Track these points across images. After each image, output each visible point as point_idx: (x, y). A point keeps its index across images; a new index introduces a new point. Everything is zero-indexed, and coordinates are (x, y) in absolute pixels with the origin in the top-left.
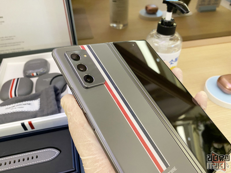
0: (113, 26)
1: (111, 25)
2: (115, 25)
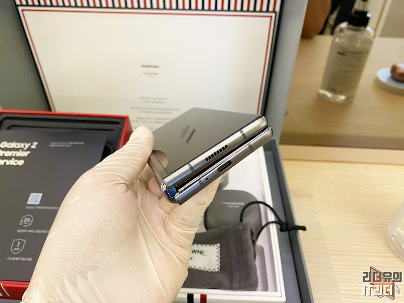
0: (325, 95)
1: (322, 92)
2: (329, 95)
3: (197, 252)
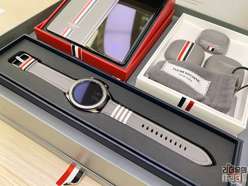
3: (196, 79)
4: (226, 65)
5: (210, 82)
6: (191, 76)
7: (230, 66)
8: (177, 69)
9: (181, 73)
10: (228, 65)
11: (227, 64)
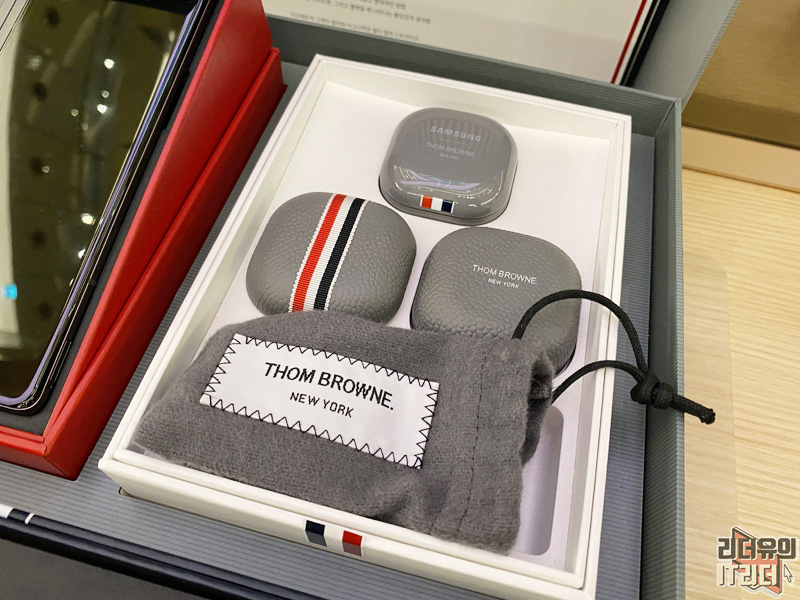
3: (370, 392)
4: (497, 277)
5: (435, 385)
6: (349, 386)
7: (516, 282)
8: (282, 369)
9: (301, 387)
10: (508, 274)
11: (501, 273)
